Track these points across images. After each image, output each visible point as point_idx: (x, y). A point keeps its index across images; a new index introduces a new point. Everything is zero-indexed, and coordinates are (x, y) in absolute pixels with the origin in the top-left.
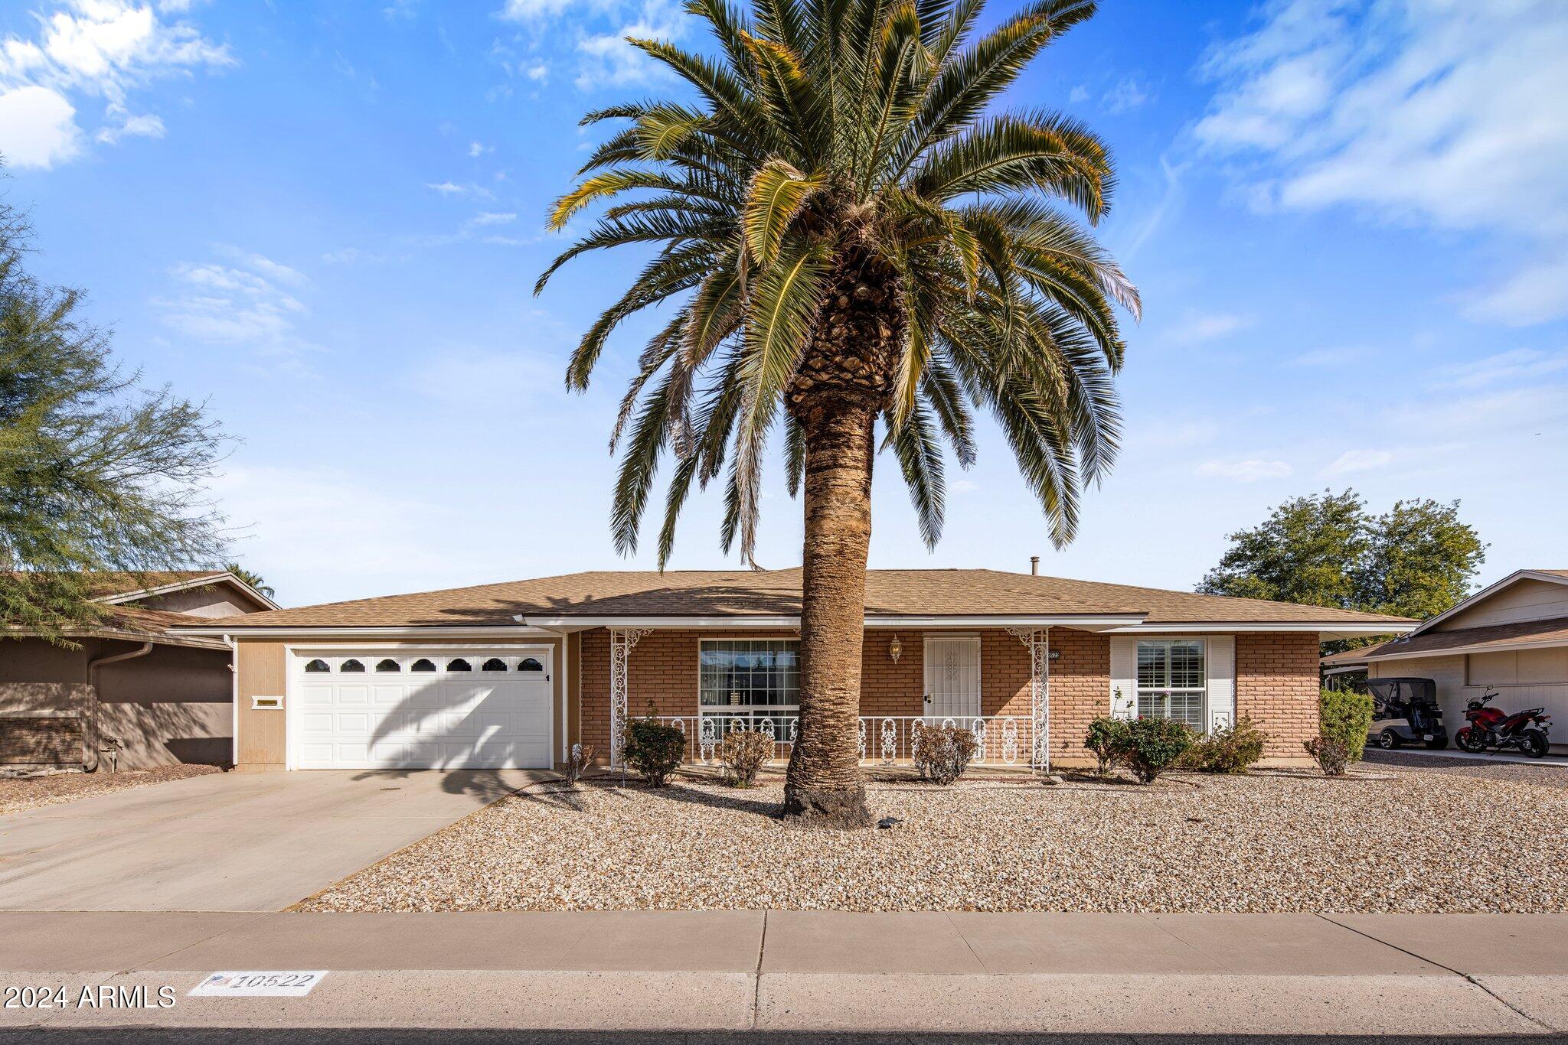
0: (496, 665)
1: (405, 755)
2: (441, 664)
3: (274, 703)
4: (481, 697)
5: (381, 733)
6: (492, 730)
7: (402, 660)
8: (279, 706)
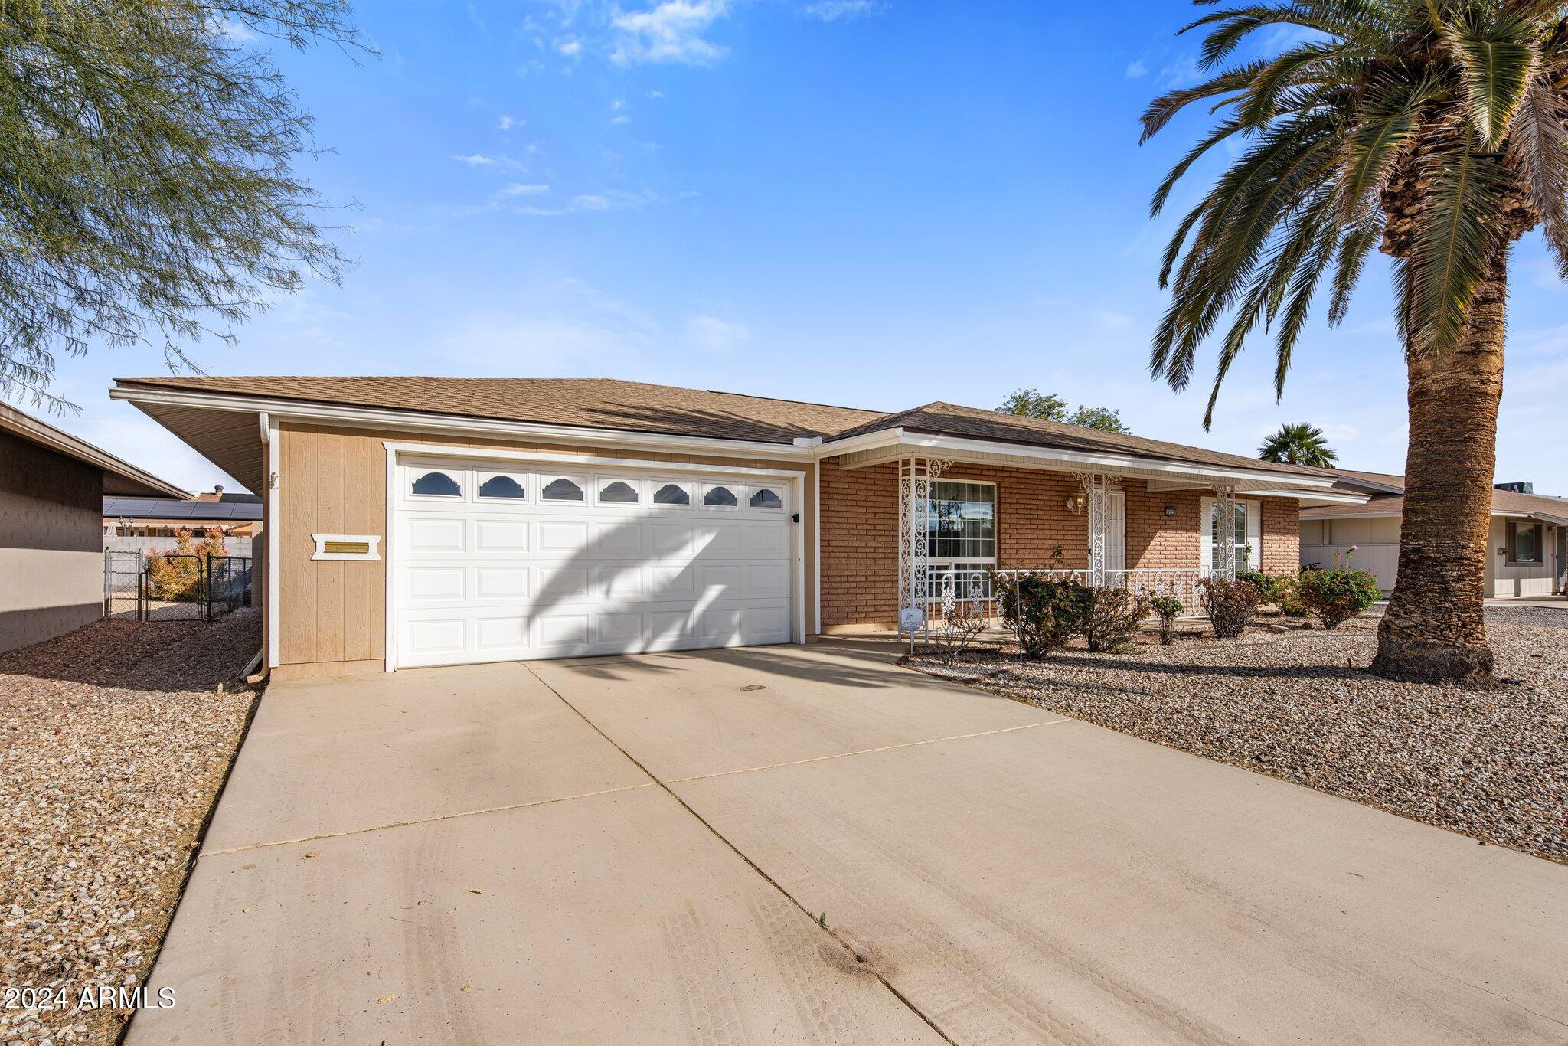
0: (720, 497)
1: (588, 634)
2: (646, 491)
3: (363, 547)
4: (699, 544)
5: (546, 600)
6: (713, 592)
7: (586, 482)
8: (373, 554)
